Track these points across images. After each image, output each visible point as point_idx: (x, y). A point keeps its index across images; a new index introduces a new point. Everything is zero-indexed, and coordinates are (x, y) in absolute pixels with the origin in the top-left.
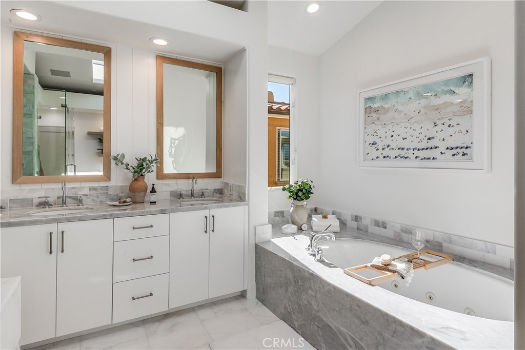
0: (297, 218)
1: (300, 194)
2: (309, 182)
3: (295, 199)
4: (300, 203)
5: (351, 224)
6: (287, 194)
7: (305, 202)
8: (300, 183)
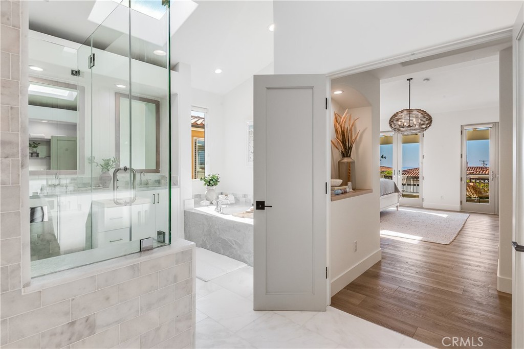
0: (209, 197)
1: (211, 182)
2: (217, 175)
3: (208, 185)
4: (211, 188)
5: (242, 199)
6: (203, 182)
7: (214, 187)
8: (211, 176)
